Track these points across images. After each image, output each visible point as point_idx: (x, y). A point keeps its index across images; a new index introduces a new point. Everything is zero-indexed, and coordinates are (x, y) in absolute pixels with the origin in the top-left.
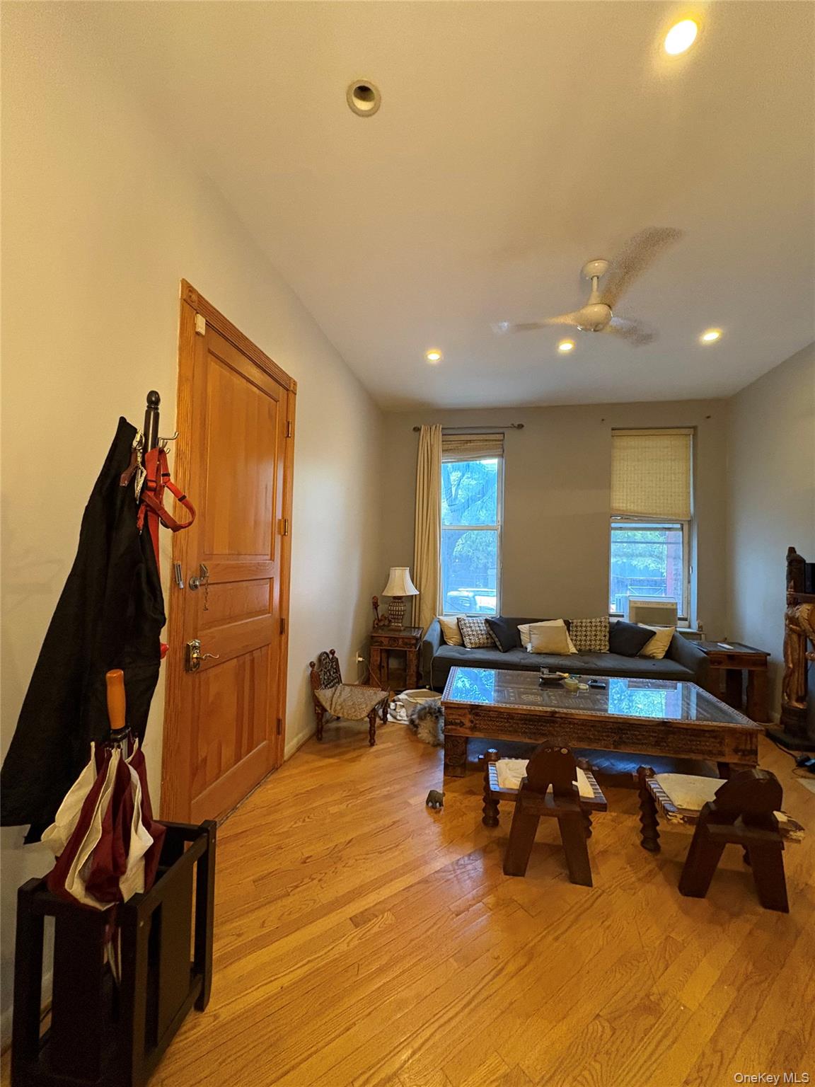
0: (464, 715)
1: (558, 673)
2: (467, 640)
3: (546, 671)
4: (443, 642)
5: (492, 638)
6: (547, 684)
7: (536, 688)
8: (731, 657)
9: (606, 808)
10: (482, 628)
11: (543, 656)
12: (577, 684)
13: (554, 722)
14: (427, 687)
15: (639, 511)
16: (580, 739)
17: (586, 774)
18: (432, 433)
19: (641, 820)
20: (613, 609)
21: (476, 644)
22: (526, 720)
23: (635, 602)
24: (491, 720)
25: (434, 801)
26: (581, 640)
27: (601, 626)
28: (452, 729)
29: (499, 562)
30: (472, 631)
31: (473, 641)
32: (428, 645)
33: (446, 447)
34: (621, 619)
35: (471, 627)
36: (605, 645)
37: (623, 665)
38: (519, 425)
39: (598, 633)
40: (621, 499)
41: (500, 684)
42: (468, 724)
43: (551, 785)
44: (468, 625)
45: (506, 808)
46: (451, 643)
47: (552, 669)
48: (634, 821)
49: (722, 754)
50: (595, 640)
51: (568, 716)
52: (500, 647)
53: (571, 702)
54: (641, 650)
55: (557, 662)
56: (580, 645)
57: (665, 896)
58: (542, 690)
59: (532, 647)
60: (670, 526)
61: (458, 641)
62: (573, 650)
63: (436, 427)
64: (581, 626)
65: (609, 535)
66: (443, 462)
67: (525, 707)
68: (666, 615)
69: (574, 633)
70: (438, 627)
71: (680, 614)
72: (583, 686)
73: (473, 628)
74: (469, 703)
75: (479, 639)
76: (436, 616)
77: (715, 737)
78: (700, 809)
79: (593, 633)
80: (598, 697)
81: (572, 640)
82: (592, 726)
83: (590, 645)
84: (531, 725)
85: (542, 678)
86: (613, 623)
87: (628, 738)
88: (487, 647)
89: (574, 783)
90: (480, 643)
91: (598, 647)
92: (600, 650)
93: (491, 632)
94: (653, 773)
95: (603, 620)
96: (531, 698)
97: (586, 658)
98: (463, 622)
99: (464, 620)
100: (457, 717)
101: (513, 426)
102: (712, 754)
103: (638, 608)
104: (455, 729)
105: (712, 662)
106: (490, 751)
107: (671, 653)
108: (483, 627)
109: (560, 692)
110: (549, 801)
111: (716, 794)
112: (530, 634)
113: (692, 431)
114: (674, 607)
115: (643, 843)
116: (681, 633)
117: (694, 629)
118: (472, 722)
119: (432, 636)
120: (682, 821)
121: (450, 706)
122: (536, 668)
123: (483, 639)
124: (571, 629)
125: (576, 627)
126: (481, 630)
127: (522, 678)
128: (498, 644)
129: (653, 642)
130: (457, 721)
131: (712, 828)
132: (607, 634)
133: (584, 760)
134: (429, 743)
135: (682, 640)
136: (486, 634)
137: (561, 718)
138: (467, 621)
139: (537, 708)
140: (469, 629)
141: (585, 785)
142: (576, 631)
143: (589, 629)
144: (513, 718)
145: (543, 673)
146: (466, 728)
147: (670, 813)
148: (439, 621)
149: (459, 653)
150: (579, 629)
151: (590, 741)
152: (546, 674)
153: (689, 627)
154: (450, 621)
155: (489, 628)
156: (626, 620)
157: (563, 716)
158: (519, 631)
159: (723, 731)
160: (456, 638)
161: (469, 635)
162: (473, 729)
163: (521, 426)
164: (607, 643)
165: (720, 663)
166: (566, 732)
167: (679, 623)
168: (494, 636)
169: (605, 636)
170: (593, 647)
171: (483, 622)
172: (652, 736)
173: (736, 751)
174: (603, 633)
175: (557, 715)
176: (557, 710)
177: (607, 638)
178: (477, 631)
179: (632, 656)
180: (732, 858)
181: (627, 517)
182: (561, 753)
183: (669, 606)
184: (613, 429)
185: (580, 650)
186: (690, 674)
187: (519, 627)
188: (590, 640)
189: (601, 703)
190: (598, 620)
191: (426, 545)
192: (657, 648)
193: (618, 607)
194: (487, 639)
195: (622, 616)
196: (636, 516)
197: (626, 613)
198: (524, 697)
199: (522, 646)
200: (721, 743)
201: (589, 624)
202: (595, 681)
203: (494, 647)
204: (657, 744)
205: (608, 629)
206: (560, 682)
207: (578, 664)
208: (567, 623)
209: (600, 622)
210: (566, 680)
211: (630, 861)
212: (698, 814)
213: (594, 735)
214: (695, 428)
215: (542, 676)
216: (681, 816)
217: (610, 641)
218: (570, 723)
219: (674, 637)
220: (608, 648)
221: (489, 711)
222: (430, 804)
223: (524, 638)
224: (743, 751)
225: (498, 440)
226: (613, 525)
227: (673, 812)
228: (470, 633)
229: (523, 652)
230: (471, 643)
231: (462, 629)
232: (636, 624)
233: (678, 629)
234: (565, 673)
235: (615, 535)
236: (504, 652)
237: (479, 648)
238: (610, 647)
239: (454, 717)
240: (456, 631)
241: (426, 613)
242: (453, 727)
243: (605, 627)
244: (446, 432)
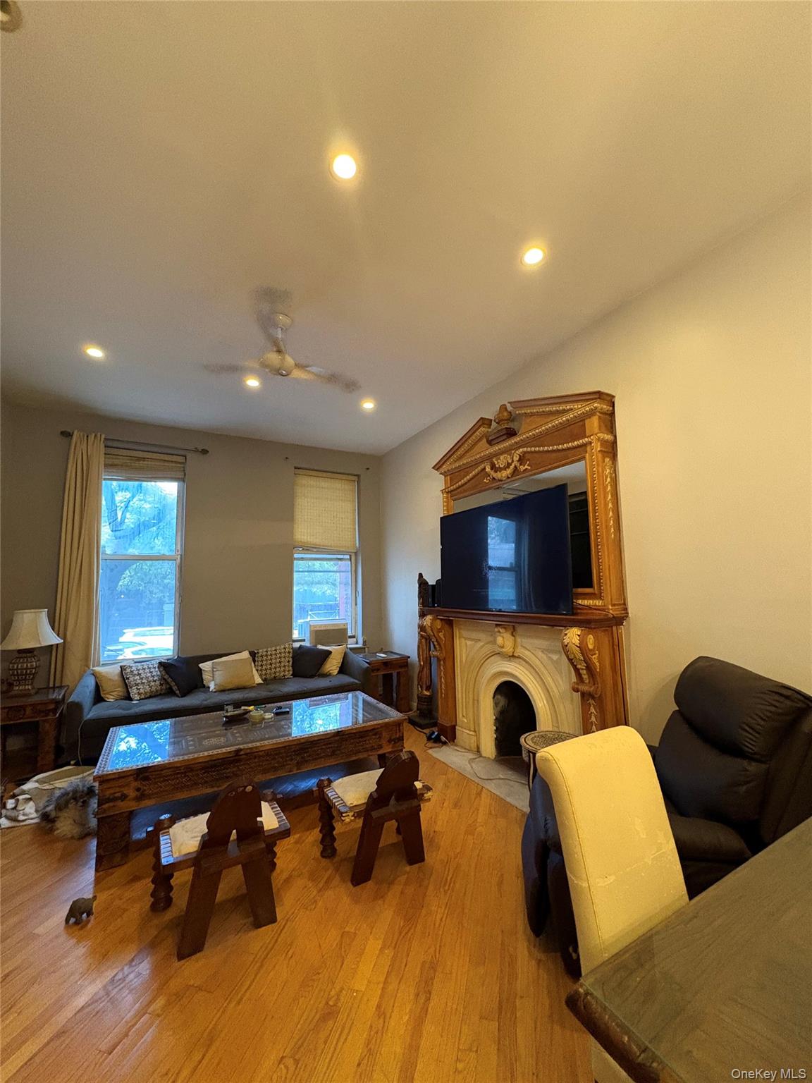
0: (128, 785)
1: (243, 708)
2: (133, 691)
3: (230, 708)
4: (98, 698)
5: (168, 683)
6: (232, 721)
7: (219, 730)
8: (386, 664)
9: (290, 833)
10: (154, 674)
11: (227, 692)
12: (261, 715)
13: (239, 761)
14: (72, 762)
15: (318, 543)
16: (265, 771)
17: (270, 806)
18: (90, 443)
19: (321, 831)
20: (296, 635)
21: (146, 693)
22: (207, 768)
23: (315, 626)
24: (163, 781)
25: (79, 914)
26: (266, 670)
27: (285, 652)
28: (109, 808)
29: (178, 595)
30: (142, 679)
31: (142, 691)
32: (77, 707)
33: (110, 462)
34: (302, 643)
35: (139, 674)
36: (289, 671)
37: (305, 687)
38: (203, 450)
39: (283, 659)
40: (303, 532)
41: (177, 734)
42: (132, 794)
43: (235, 831)
44: (136, 672)
45: (182, 879)
46: (111, 699)
47: (237, 705)
48: (315, 835)
49: (380, 747)
50: (280, 667)
51: (255, 750)
52: (178, 692)
53: (257, 735)
54: (319, 669)
55: (242, 695)
56: (266, 674)
57: (340, 895)
58: (226, 729)
59: (215, 685)
60: (341, 557)
61: (120, 694)
62: (258, 680)
63: (96, 436)
64: (266, 655)
65: (292, 563)
66: (105, 479)
67: (206, 754)
68: (338, 635)
69: (260, 663)
70: (91, 682)
71: (350, 634)
72: (269, 716)
73: (143, 675)
74: (135, 767)
75: (151, 687)
76: (89, 668)
77: (375, 734)
78: (366, 801)
79: (278, 660)
80: (283, 723)
81: (257, 670)
82: (276, 754)
83: (275, 673)
84: (214, 771)
85: (226, 717)
86: (296, 648)
87: (309, 756)
88: (160, 694)
89: (259, 819)
90: (152, 692)
91: (282, 674)
92: (284, 676)
93: (166, 677)
94: (330, 782)
95: (287, 646)
96: (214, 741)
97: (271, 687)
98: (128, 670)
99: (131, 667)
100: (118, 790)
101: (196, 450)
102: (374, 749)
103: (316, 631)
104: (114, 806)
105: (373, 671)
106: (162, 817)
107: (343, 670)
108: (156, 672)
109: (245, 727)
110: (233, 849)
111: (377, 783)
112: (213, 671)
113: (356, 478)
114: (346, 627)
115: (322, 853)
116: (351, 649)
117: (360, 645)
118: (138, 790)
119: (83, 692)
120: (353, 818)
121: (103, 780)
122: (219, 707)
123: (156, 686)
124: (256, 659)
125: (262, 656)
126: (153, 676)
127: (204, 722)
128: (175, 688)
129: (330, 660)
130: (116, 795)
131: (375, 814)
132: (291, 659)
133: (268, 792)
134: (72, 838)
135: (352, 655)
136: (160, 680)
137: (246, 754)
138: (134, 668)
139: (220, 751)
140: (138, 677)
141: (269, 818)
142: (262, 661)
143: (274, 657)
144: (192, 770)
145: (227, 711)
146: (129, 800)
147: (344, 815)
148: (93, 674)
149: (123, 709)
150: (265, 658)
151: (275, 769)
152: (231, 711)
153: (357, 643)
154: (111, 671)
155: (163, 673)
156: (307, 644)
157: (248, 751)
158: (201, 670)
159: (381, 727)
160: (119, 691)
161: (137, 685)
162: (138, 799)
163: (205, 452)
164: (291, 668)
165: (378, 670)
166: (251, 767)
167: (350, 641)
168: (170, 680)
169: (289, 662)
170: (277, 674)
171: (156, 666)
172: (329, 748)
173: (390, 741)
174: (287, 659)
175: (242, 753)
176: (241, 747)
177: (291, 663)
178: (147, 678)
179: (312, 676)
180: (389, 834)
181: (307, 548)
182: (246, 792)
183: (342, 627)
184: (295, 468)
185: (265, 680)
186: (357, 684)
187: (200, 665)
188: (275, 668)
189: (285, 728)
190: (282, 647)
191: (76, 580)
192: (333, 665)
193: (300, 633)
194: (161, 685)
195: (304, 640)
196: (316, 548)
197: (307, 636)
198: (206, 742)
199: (204, 686)
200: (380, 737)
201: (274, 652)
202: (280, 708)
203: (170, 693)
204: (333, 753)
205: (291, 655)
206: (246, 716)
207: (263, 693)
208: (253, 654)
209: (285, 648)
210: (251, 713)
211: (313, 877)
212: (365, 805)
213: (278, 762)
214: (358, 476)
215: (226, 714)
216: (352, 813)
217: (292, 666)
218: (255, 757)
219: (345, 655)
220: (291, 673)
221: (162, 770)
222: (72, 920)
223: (206, 677)
224: (394, 740)
225: (180, 463)
226: (295, 556)
227: (346, 812)
228: (139, 681)
229: (204, 692)
230: (139, 694)
231: (128, 679)
232: (316, 646)
233: (348, 646)
234: (250, 706)
235: (298, 565)
236: (182, 697)
237: (150, 697)
238: (293, 671)
239: (112, 791)
240: (121, 684)
241: (74, 664)
242: (111, 804)
243: (289, 652)
244: (110, 444)
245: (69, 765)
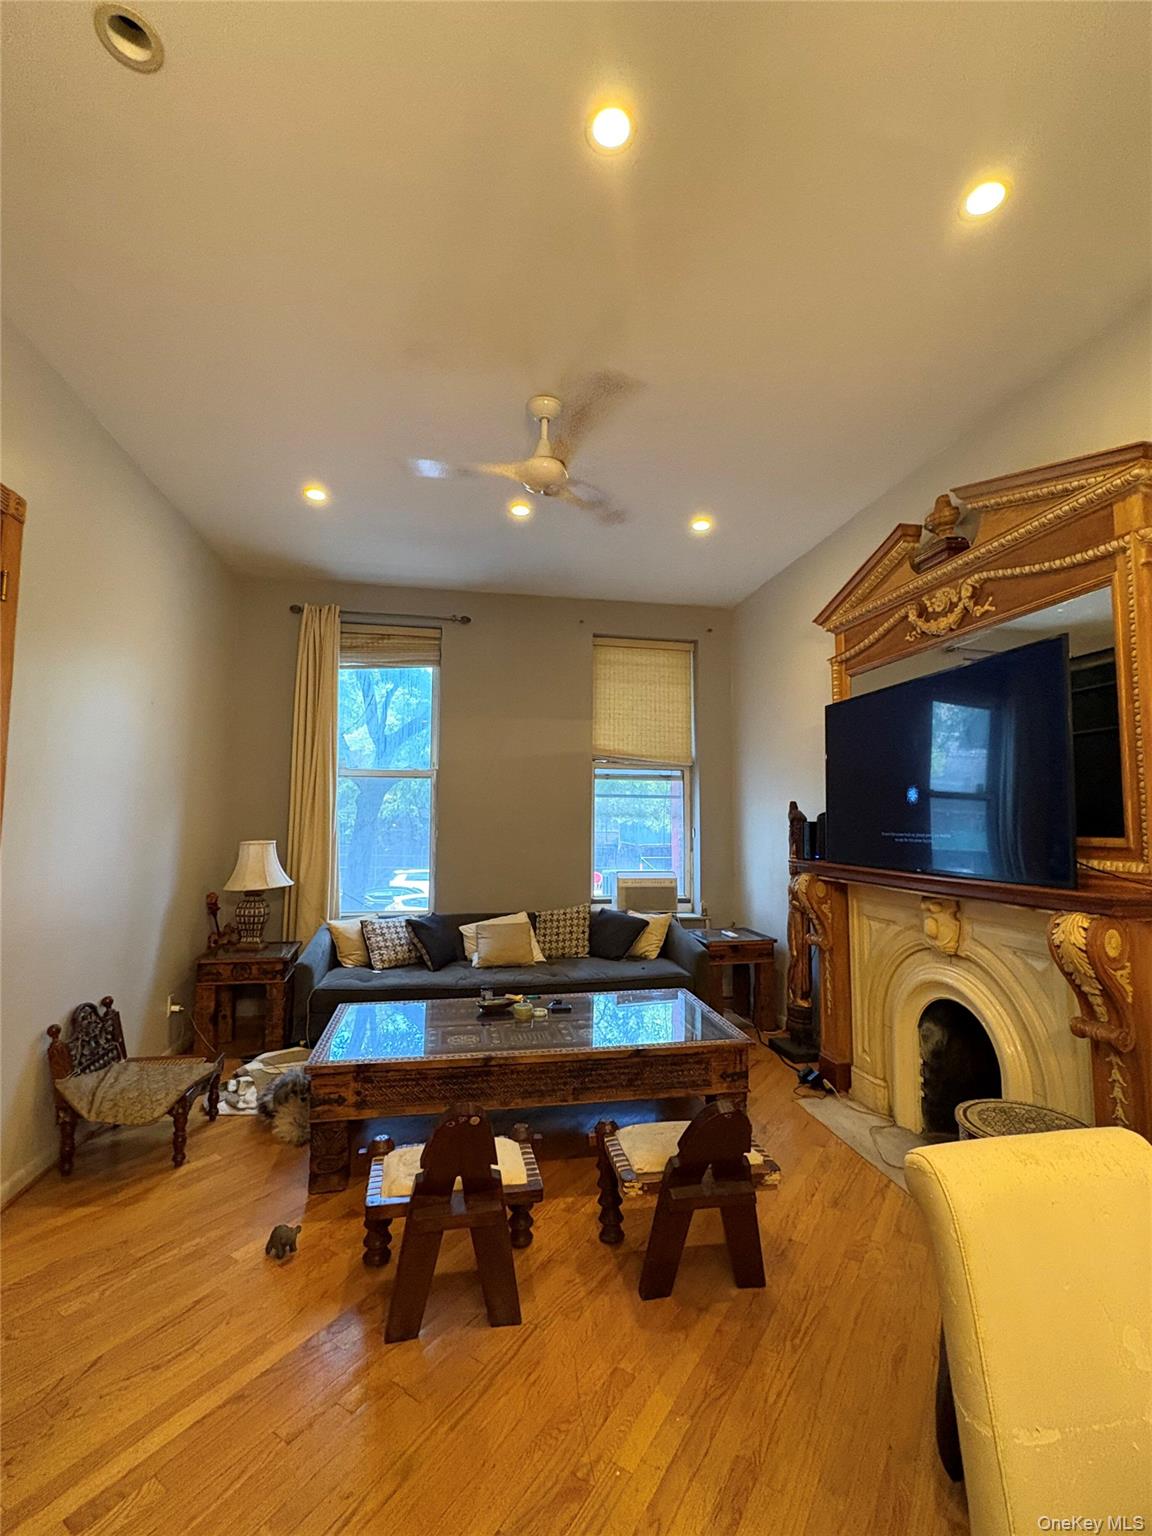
0: (346, 1085)
1: (507, 996)
2: (375, 957)
3: (488, 995)
4: (334, 962)
5: (417, 950)
6: (491, 1014)
7: (472, 1024)
8: (735, 948)
9: (542, 1195)
10: (401, 935)
11: (494, 970)
12: (531, 1010)
13: (489, 1073)
14: (302, 1043)
15: (630, 752)
16: (527, 1095)
17: (521, 1148)
18: (324, 617)
19: (600, 1201)
20: (597, 892)
21: (390, 961)
22: (446, 1077)
23: (625, 881)
24: (390, 1087)
25: (281, 1246)
26: (550, 942)
27: (578, 918)
28: (324, 1112)
29: (434, 829)
30: (386, 941)
31: (385, 957)
32: (306, 971)
33: (348, 643)
34: (607, 907)
35: (383, 934)
36: (584, 946)
37: (605, 974)
38: (462, 618)
39: (575, 929)
40: (609, 735)
42: (352, 1098)
43: (459, 1178)
44: (378, 931)
45: (397, 1227)
46: (349, 964)
47: (499, 990)
48: (592, 1206)
49: (708, 1084)
50: (571, 940)
51: (511, 1062)
52: (429, 963)
53: (520, 1039)
54: (628, 949)
55: (512, 978)
56: (550, 949)
57: (620, 1306)
58: (483, 1025)
59: (479, 958)
60: (668, 773)
61: (360, 958)
62: (539, 956)
63: (329, 609)
64: (551, 921)
65: (590, 786)
66: (342, 667)
67: (444, 1057)
68: (662, 896)
69: (543, 931)
70: (325, 939)
71: (680, 895)
72: (540, 1012)
73: (387, 936)
74: (354, 1063)
75: (396, 953)
76: (325, 920)
77: (699, 1062)
78: (663, 1169)
79: (568, 929)
80: (561, 1026)
81: (538, 942)
82: (542, 1072)
83: (563, 948)
84: (455, 1084)
85: (481, 1007)
86: (595, 913)
87: (592, 1082)
88: (408, 965)
89: (493, 1167)
90: (397, 960)
91: (560, 952)
92: (577, 953)
93: (416, 941)
94: (615, 1127)
95: (581, 909)
96: (463, 1040)
97: (556, 968)
98: (370, 928)
99: (373, 923)
100: (336, 1090)
101: (454, 619)
102: (698, 1085)
103: (627, 889)
104: (329, 1110)
105: (713, 958)
106: (378, 1138)
107: (667, 951)
108: (403, 933)
109: (507, 1024)
110: (458, 1205)
111: (679, 1144)
112: (478, 938)
113: (690, 647)
114: (673, 885)
115: (602, 1235)
116: (683, 920)
117: (697, 915)
118: (358, 1093)
119: (314, 953)
120: (641, 1192)
121: (318, 1073)
122: (474, 992)
123: (402, 952)
124: (537, 925)
125: (545, 921)
126: (400, 939)
127: (454, 1011)
128: (426, 957)
129: (645, 935)
130: (332, 1096)
131: (675, 1193)
132: (587, 930)
133: (521, 1127)
134: (290, 1142)
135: (681, 932)
136: (408, 944)
137: (500, 1066)
138: (377, 926)
139: (463, 1056)
140: (380, 938)
141: (512, 1163)
142: (545, 928)
143: (562, 923)
144: (425, 1079)
145: (484, 999)
146: (348, 1106)
147: (626, 1184)
148: (328, 929)
149: (361, 980)
150: (549, 924)
151: (542, 1094)
152: (489, 1001)
153: (693, 911)
154: (348, 927)
155: (412, 935)
156: (613, 907)
157: (502, 1062)
158: (462, 934)
159: (709, 1052)
160: (358, 955)
161: (380, 948)
162: (360, 1105)
163: (466, 620)
164: (586, 943)
165: (722, 957)
166: (506, 1086)
167: (681, 907)
168: (419, 945)
169: (583, 932)
170: (567, 950)
171: (404, 924)
172: (623, 1073)
173: (724, 1076)
174: (581, 929)
175: (493, 1063)
176: (493, 1054)
177: (587, 935)
178: (393, 940)
179: (618, 958)
180: (704, 1228)
181: (614, 760)
182: (470, 1125)
183: (667, 884)
184: (595, 636)
185: (549, 957)
186: (685, 976)
187: (461, 928)
188: (564, 941)
189: (562, 1034)
190: (575, 909)
191: (310, 801)
192: (650, 944)
193: (604, 890)
194: (410, 951)
195: (609, 902)
196: (628, 759)
197: (614, 896)
198: (451, 1040)
199: (465, 958)
200: (706, 1069)
201: (562, 917)
202: (559, 1002)
203: (420, 964)
204: (630, 1083)
205: (587, 923)
206: (510, 1009)
207: (542, 978)
208: (533, 918)
209: (578, 912)
210: (515, 1005)
211: (583, 1268)
212: (661, 1176)
213: (546, 1084)
214: (695, 642)
215: (482, 1003)
216: (640, 1185)
217: (590, 940)
218: (512, 1072)
219: (670, 926)
220: (587, 949)
221: (388, 1072)
222: (273, 1251)
223: (468, 945)
224: (732, 1075)
225: (435, 639)
226: (598, 771)
227: (631, 1181)
228: (382, 944)
229: (465, 967)
230: (383, 961)
231: (369, 939)
232: (625, 912)
233: (679, 915)
234: (517, 994)
235: (599, 785)
236: (435, 971)
237: (396, 967)
238: (590, 947)
239: (327, 1090)
240: (362, 946)
241: (308, 914)
242: (326, 1107)
243: (584, 919)
244: (347, 618)
245: (299, 1045)
